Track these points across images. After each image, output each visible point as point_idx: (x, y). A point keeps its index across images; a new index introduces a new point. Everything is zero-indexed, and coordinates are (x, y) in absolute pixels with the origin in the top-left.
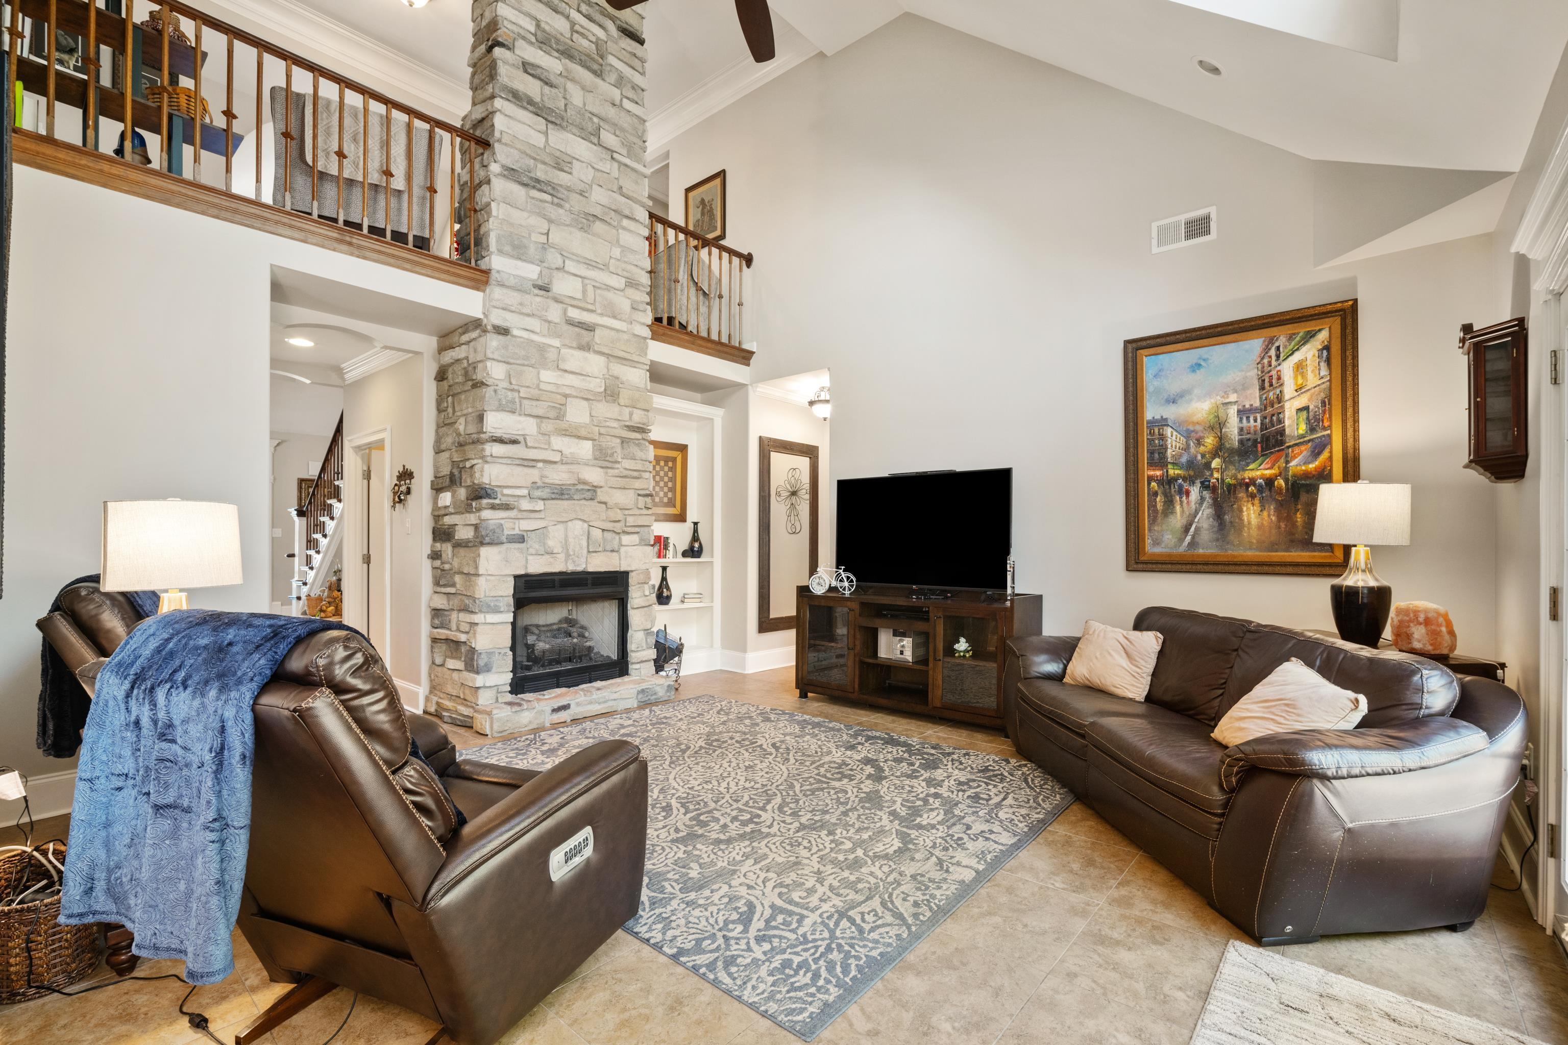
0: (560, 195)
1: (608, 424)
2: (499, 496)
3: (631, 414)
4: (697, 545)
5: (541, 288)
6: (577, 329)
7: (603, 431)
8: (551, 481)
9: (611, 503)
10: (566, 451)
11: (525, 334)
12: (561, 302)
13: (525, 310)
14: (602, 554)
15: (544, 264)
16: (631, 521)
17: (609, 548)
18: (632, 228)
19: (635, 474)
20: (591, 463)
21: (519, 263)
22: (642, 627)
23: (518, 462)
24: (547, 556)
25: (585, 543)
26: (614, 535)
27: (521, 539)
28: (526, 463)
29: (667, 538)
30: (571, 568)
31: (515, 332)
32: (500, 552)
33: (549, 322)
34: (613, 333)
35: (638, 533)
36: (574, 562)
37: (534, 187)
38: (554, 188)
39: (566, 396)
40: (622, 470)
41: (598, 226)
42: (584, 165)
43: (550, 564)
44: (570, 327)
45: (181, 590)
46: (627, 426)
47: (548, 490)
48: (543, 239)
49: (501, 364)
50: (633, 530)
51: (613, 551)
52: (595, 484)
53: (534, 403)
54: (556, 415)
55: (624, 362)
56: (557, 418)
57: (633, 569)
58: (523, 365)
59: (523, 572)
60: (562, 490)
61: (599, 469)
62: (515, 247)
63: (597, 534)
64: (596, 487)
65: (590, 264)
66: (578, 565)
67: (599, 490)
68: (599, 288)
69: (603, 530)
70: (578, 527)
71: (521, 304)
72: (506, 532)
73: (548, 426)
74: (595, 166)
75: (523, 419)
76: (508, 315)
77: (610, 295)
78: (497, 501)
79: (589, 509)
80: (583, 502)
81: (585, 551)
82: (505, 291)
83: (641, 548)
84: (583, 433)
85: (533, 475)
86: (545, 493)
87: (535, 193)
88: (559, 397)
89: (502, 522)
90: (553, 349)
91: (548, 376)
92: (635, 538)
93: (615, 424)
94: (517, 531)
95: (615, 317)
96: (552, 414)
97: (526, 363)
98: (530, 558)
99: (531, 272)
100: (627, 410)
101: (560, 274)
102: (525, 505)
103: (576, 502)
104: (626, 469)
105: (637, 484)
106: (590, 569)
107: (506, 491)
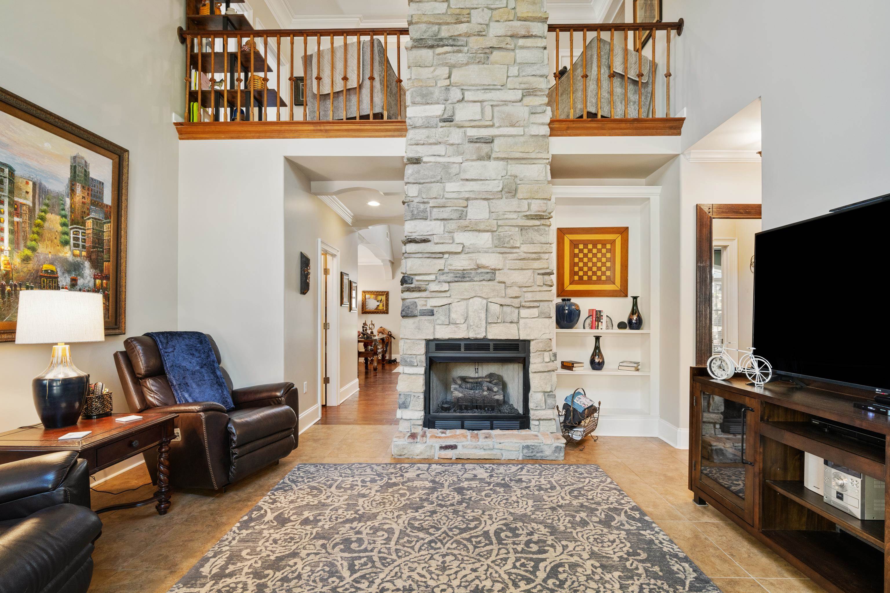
0: (460, 43)
1: (506, 216)
2: (414, 281)
3: (529, 205)
4: (635, 317)
5: (445, 121)
6: (477, 145)
7: (500, 223)
8: (454, 268)
9: (508, 283)
10: (467, 244)
11: (432, 159)
12: (462, 127)
13: (431, 141)
14: (501, 325)
15: (449, 102)
16: (529, 296)
17: (508, 319)
18: (529, 45)
19: (534, 256)
20: (490, 250)
21: (427, 107)
22: (540, 389)
23: (427, 255)
24: (452, 326)
25: (483, 316)
26: (513, 309)
27: (431, 313)
28: (434, 256)
29: (600, 311)
30: (472, 335)
31: (425, 159)
32: (414, 323)
33: (452, 145)
34: (510, 139)
35: (538, 307)
36: (475, 331)
37: (438, 46)
38: (454, 40)
39: (467, 199)
40: (522, 254)
41: (496, 55)
42: (480, 10)
43: (455, 332)
44: (472, 145)
45: (66, 344)
46: (526, 216)
47: (452, 275)
48: (447, 82)
49: (415, 185)
50: (532, 304)
51: (511, 322)
52: (493, 267)
53: (442, 209)
54: (458, 216)
55: (524, 162)
56: (460, 218)
57: (532, 338)
58: (431, 182)
59: (432, 338)
60: (464, 274)
61: (498, 255)
62: (423, 96)
63: (495, 308)
64: (495, 270)
65: (487, 89)
66: (478, 334)
67: (497, 272)
68: (497, 106)
69: (501, 305)
70: (477, 303)
71: (428, 137)
72: (419, 308)
73: (452, 225)
74: (492, 7)
75: (434, 223)
76: (419, 148)
77: (508, 109)
78: (412, 286)
79: (486, 288)
80: (484, 283)
81: (484, 322)
82: (417, 131)
83: (540, 320)
84: (482, 227)
85: (439, 264)
86: (449, 278)
87: (439, 50)
88: (461, 201)
89: (416, 300)
90: (455, 165)
91: (451, 187)
92: (535, 312)
93: (514, 216)
94: (428, 307)
95: (513, 126)
96: (455, 215)
97: (433, 180)
98: (437, 327)
99: (437, 110)
100: (526, 202)
101: (461, 105)
102: (433, 287)
103: (477, 283)
104: (525, 252)
105: (536, 265)
106: (490, 337)
107: (417, 278)
